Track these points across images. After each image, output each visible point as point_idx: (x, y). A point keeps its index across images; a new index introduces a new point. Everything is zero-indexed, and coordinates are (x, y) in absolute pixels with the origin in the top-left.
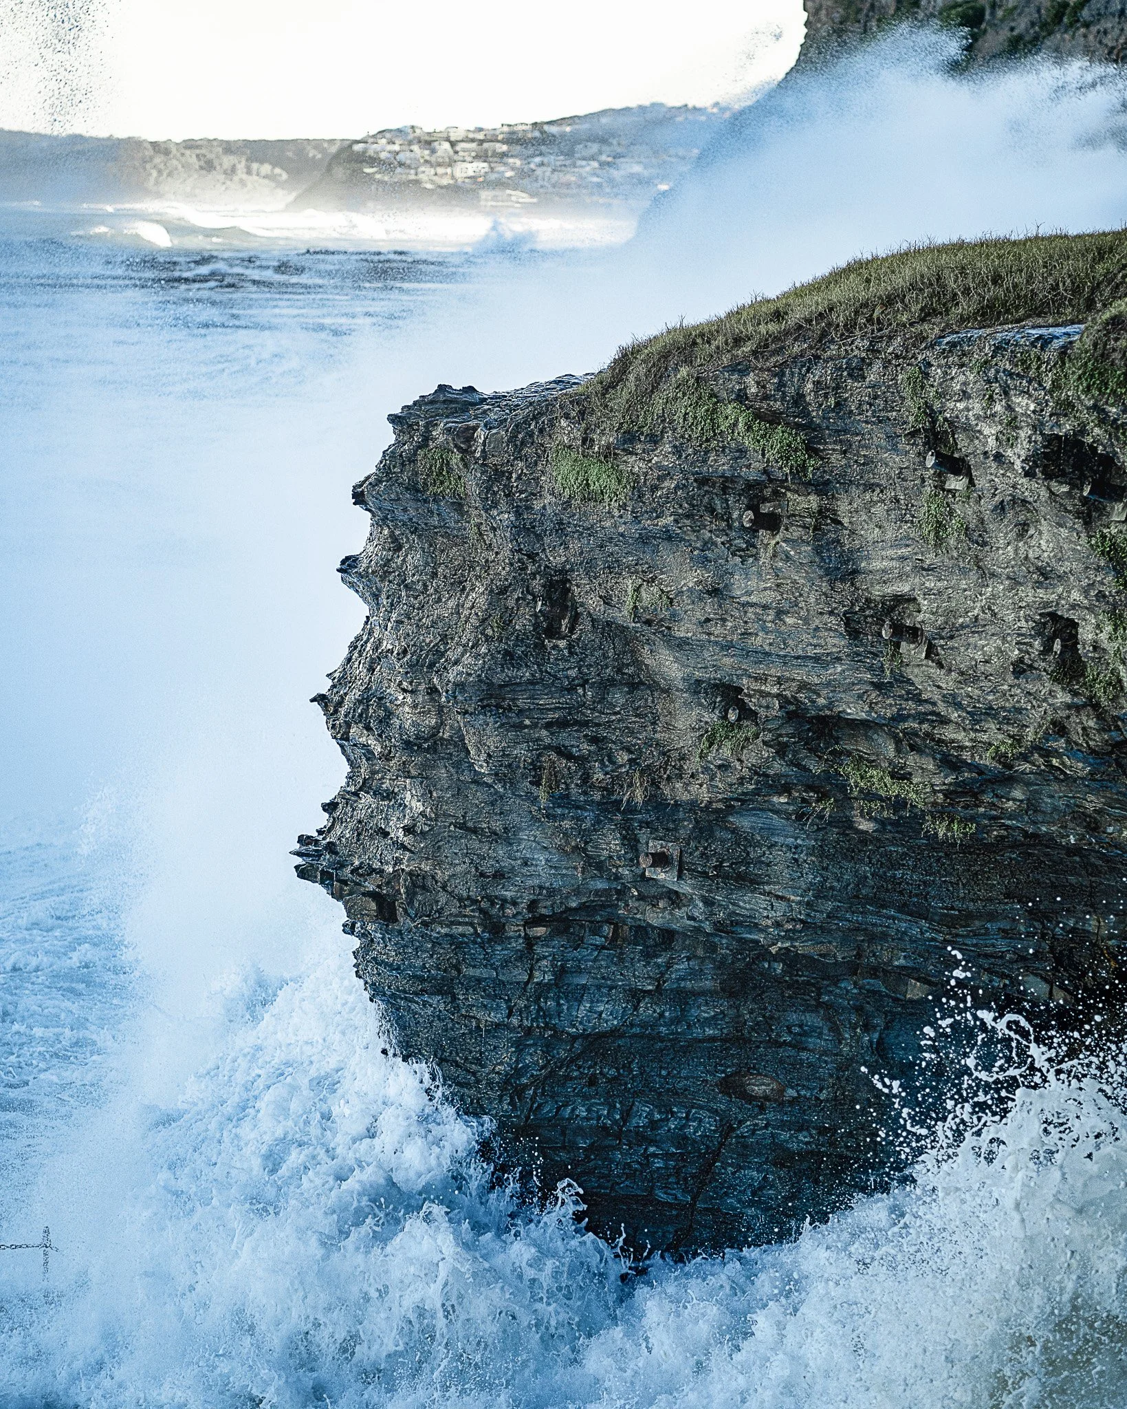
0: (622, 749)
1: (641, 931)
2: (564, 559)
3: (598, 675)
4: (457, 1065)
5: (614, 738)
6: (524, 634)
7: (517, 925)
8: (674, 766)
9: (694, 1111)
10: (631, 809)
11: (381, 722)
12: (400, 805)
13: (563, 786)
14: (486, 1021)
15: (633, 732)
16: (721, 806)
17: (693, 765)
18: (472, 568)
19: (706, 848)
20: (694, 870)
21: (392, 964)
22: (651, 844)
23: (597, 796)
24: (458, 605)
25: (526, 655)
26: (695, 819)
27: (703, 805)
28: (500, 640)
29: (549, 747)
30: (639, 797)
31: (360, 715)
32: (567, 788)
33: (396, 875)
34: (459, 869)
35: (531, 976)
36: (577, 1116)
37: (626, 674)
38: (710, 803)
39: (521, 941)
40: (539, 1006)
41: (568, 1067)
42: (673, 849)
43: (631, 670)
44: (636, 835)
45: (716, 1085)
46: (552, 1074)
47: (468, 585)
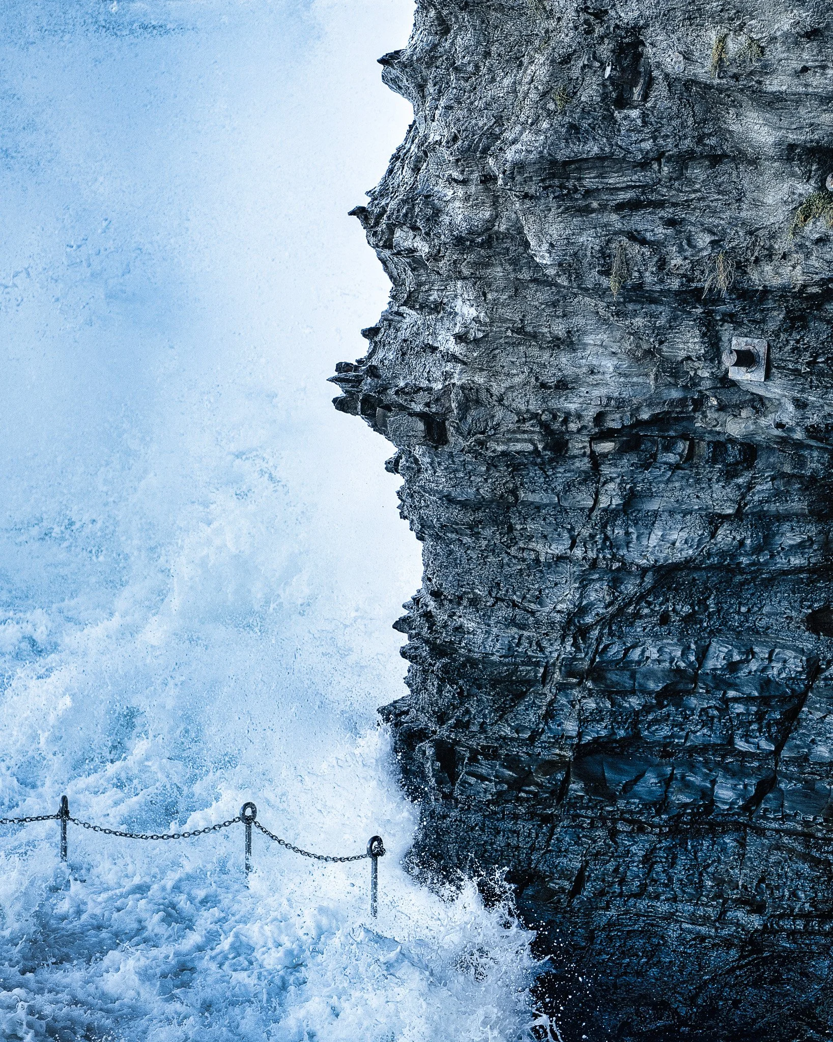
0: (703, 231)
1: (720, 447)
2: (637, 13)
3: (676, 146)
4: (515, 605)
5: (693, 219)
6: (591, 106)
7: (582, 442)
8: (763, 247)
9: (777, 650)
10: (714, 298)
11: (428, 220)
12: (450, 313)
13: (636, 274)
14: (547, 553)
15: (715, 212)
16: (815, 290)
17: (784, 243)
18: (530, 42)
19: (798, 342)
20: (784, 368)
21: (442, 491)
22: (734, 342)
23: (675, 284)
24: (514, 83)
25: (594, 129)
26: (786, 307)
27: (796, 290)
28: (563, 113)
29: (620, 232)
30: (722, 283)
31: (406, 215)
32: (641, 277)
33: (446, 390)
34: (517, 380)
35: (596, 501)
36: (648, 658)
37: (707, 145)
38: (804, 286)
39: (586, 460)
40: (605, 534)
41: (637, 604)
42: (759, 346)
43: (712, 141)
44: (718, 332)
45: (802, 621)
46: (621, 610)
47: (525, 60)
